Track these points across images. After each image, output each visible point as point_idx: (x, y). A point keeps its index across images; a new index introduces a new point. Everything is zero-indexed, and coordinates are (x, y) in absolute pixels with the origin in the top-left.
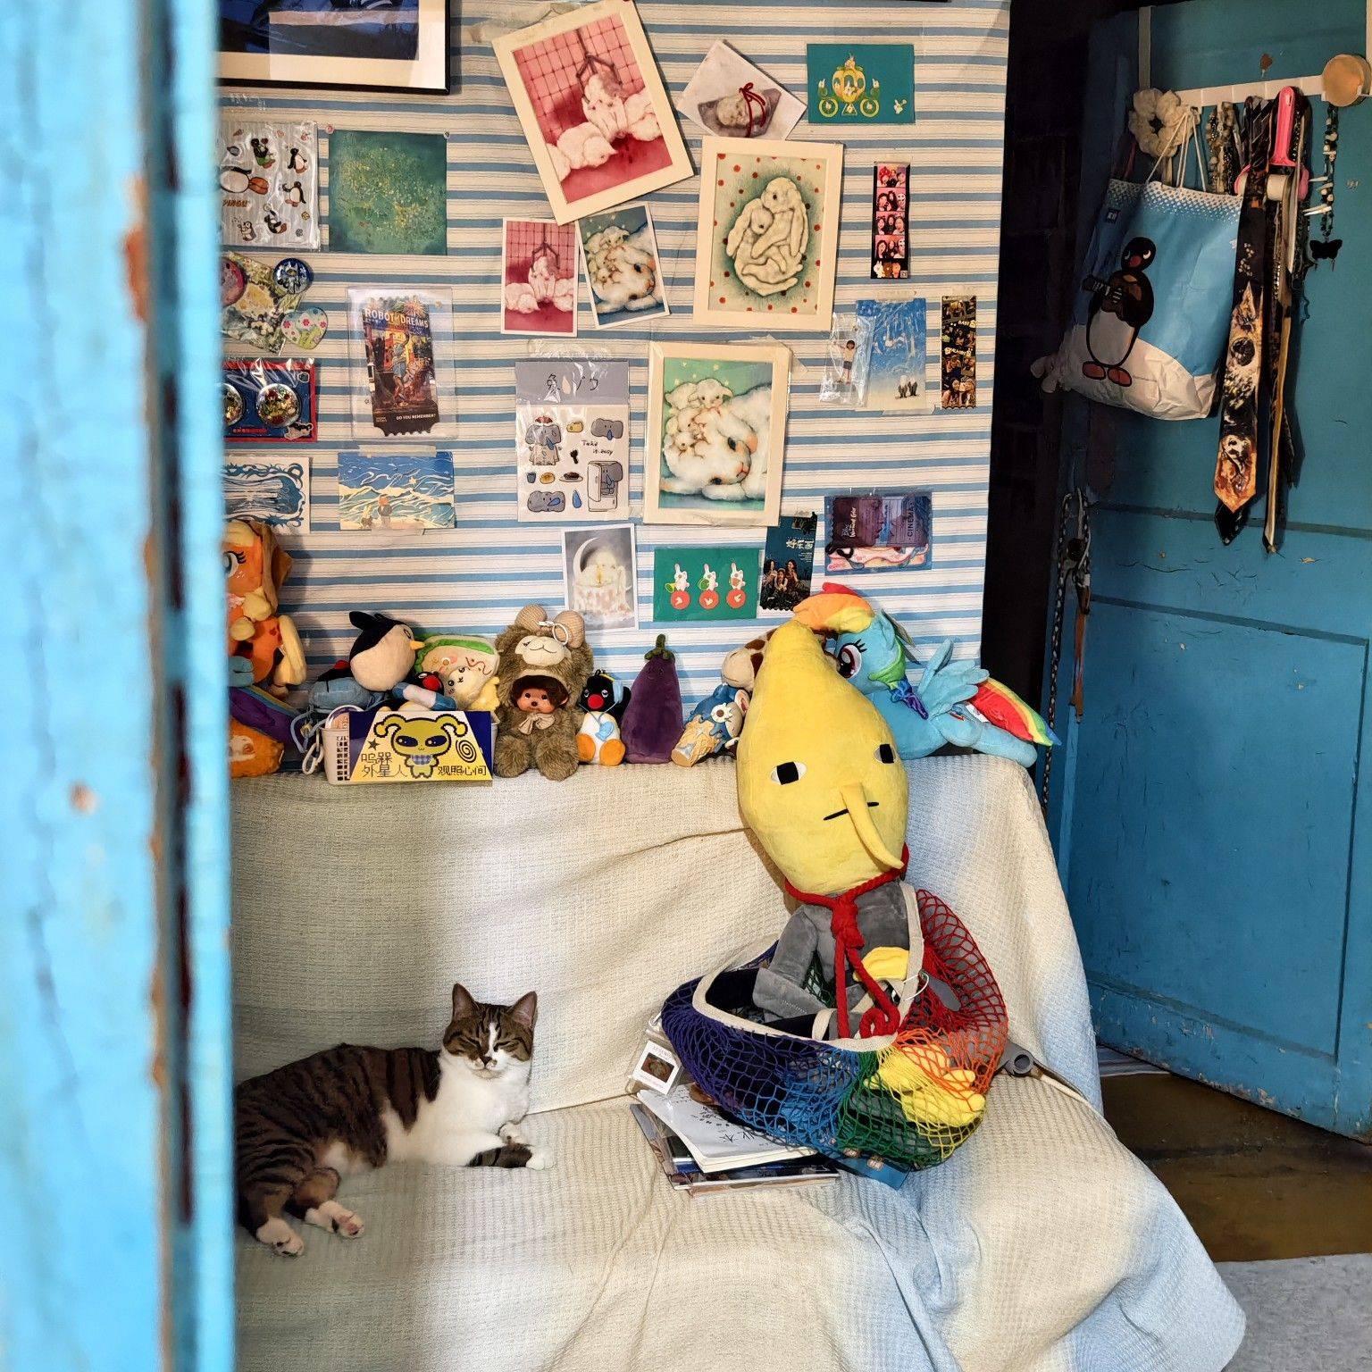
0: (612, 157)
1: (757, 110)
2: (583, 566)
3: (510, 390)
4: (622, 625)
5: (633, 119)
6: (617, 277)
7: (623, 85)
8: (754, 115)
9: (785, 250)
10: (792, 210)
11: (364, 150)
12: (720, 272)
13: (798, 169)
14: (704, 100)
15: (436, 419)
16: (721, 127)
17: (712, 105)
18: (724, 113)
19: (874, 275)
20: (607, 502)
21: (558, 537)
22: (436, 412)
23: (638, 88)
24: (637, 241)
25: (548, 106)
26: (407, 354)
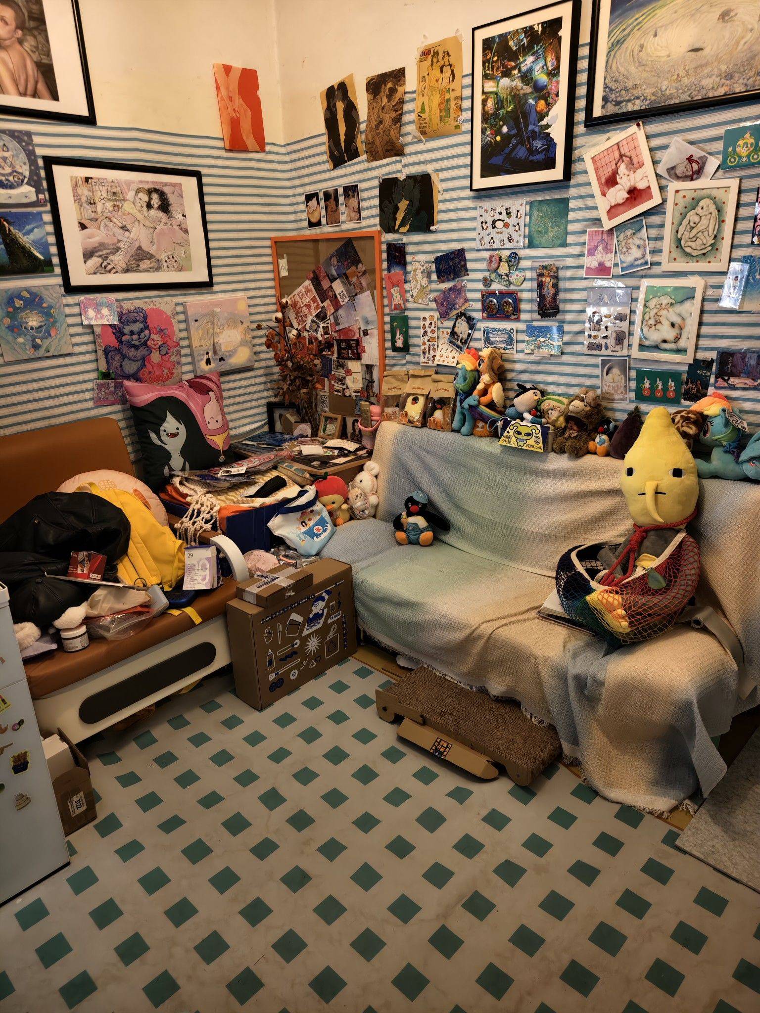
0: (627, 199)
1: (695, 167)
2: (607, 374)
3: (585, 301)
4: (622, 400)
5: (638, 180)
6: (630, 251)
7: (634, 165)
8: (694, 170)
9: (706, 234)
10: (711, 213)
11: (540, 207)
12: (674, 246)
13: (714, 193)
14: (669, 166)
15: (558, 312)
16: (678, 178)
17: (673, 168)
18: (679, 171)
19: (753, 242)
20: (618, 348)
21: (598, 361)
22: (558, 309)
23: (641, 165)
24: (639, 235)
25: (603, 180)
26: (550, 287)
